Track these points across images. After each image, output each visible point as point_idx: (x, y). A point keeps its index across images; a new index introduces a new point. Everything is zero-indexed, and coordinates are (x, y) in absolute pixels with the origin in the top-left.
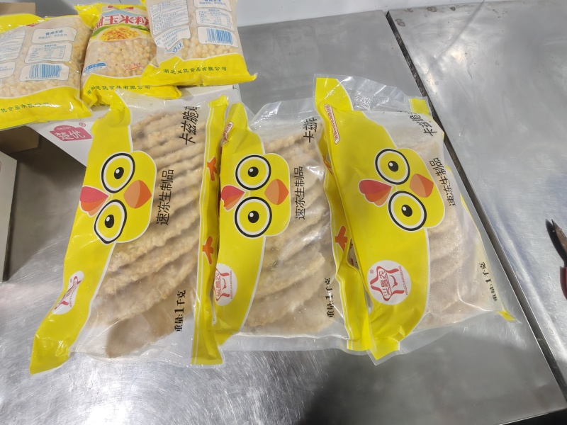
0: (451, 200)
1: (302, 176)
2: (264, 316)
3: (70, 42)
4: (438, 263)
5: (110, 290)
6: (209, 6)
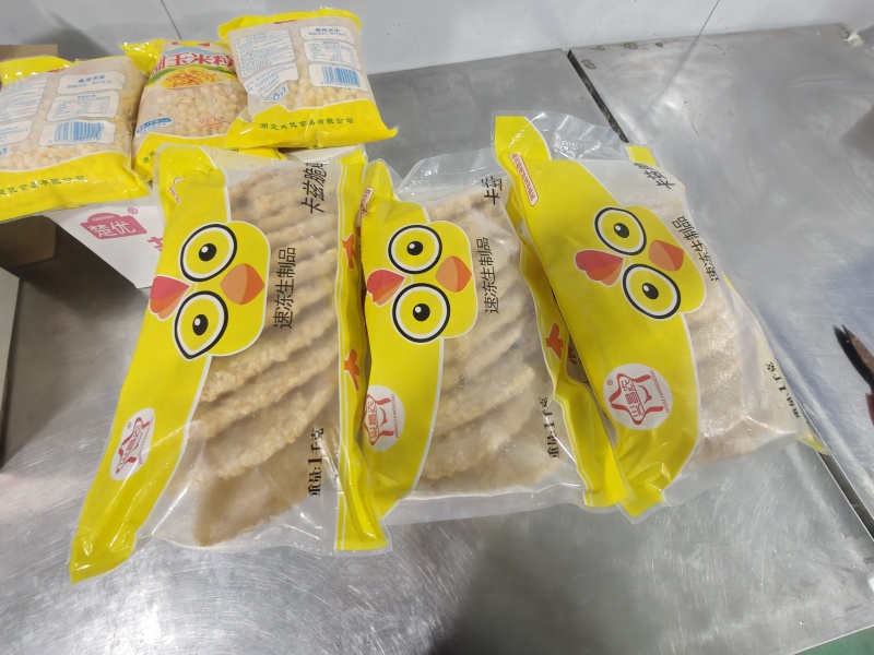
0: (711, 272)
1: (488, 251)
2: (450, 460)
3: (116, 90)
4: (707, 364)
6: (323, 37)
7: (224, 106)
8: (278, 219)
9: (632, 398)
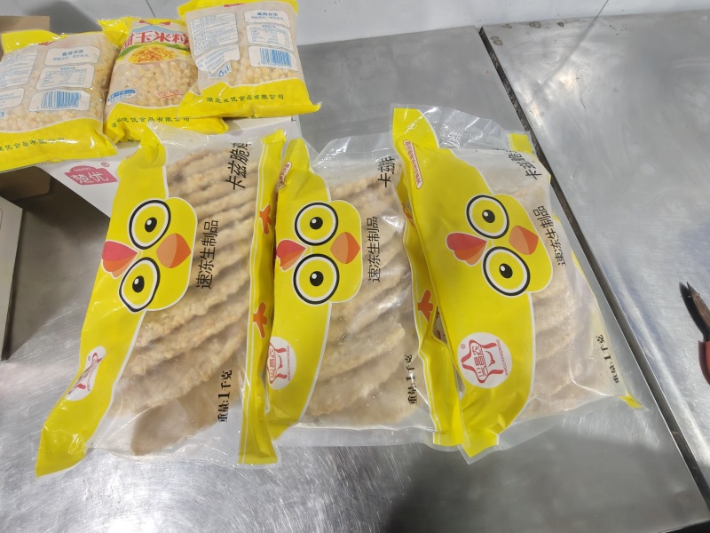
0: (560, 257)
1: (376, 229)
2: (329, 402)
3: (91, 64)
4: (545, 336)
5: (138, 370)
6: (263, 20)
7: (178, 80)
9: (479, 361)
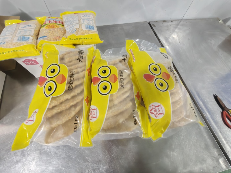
0: (177, 80)
1: (122, 73)
3: (34, 29)
4: (174, 103)
6: (86, 17)
7: (60, 34)
8: (71, 63)
9: (155, 111)
